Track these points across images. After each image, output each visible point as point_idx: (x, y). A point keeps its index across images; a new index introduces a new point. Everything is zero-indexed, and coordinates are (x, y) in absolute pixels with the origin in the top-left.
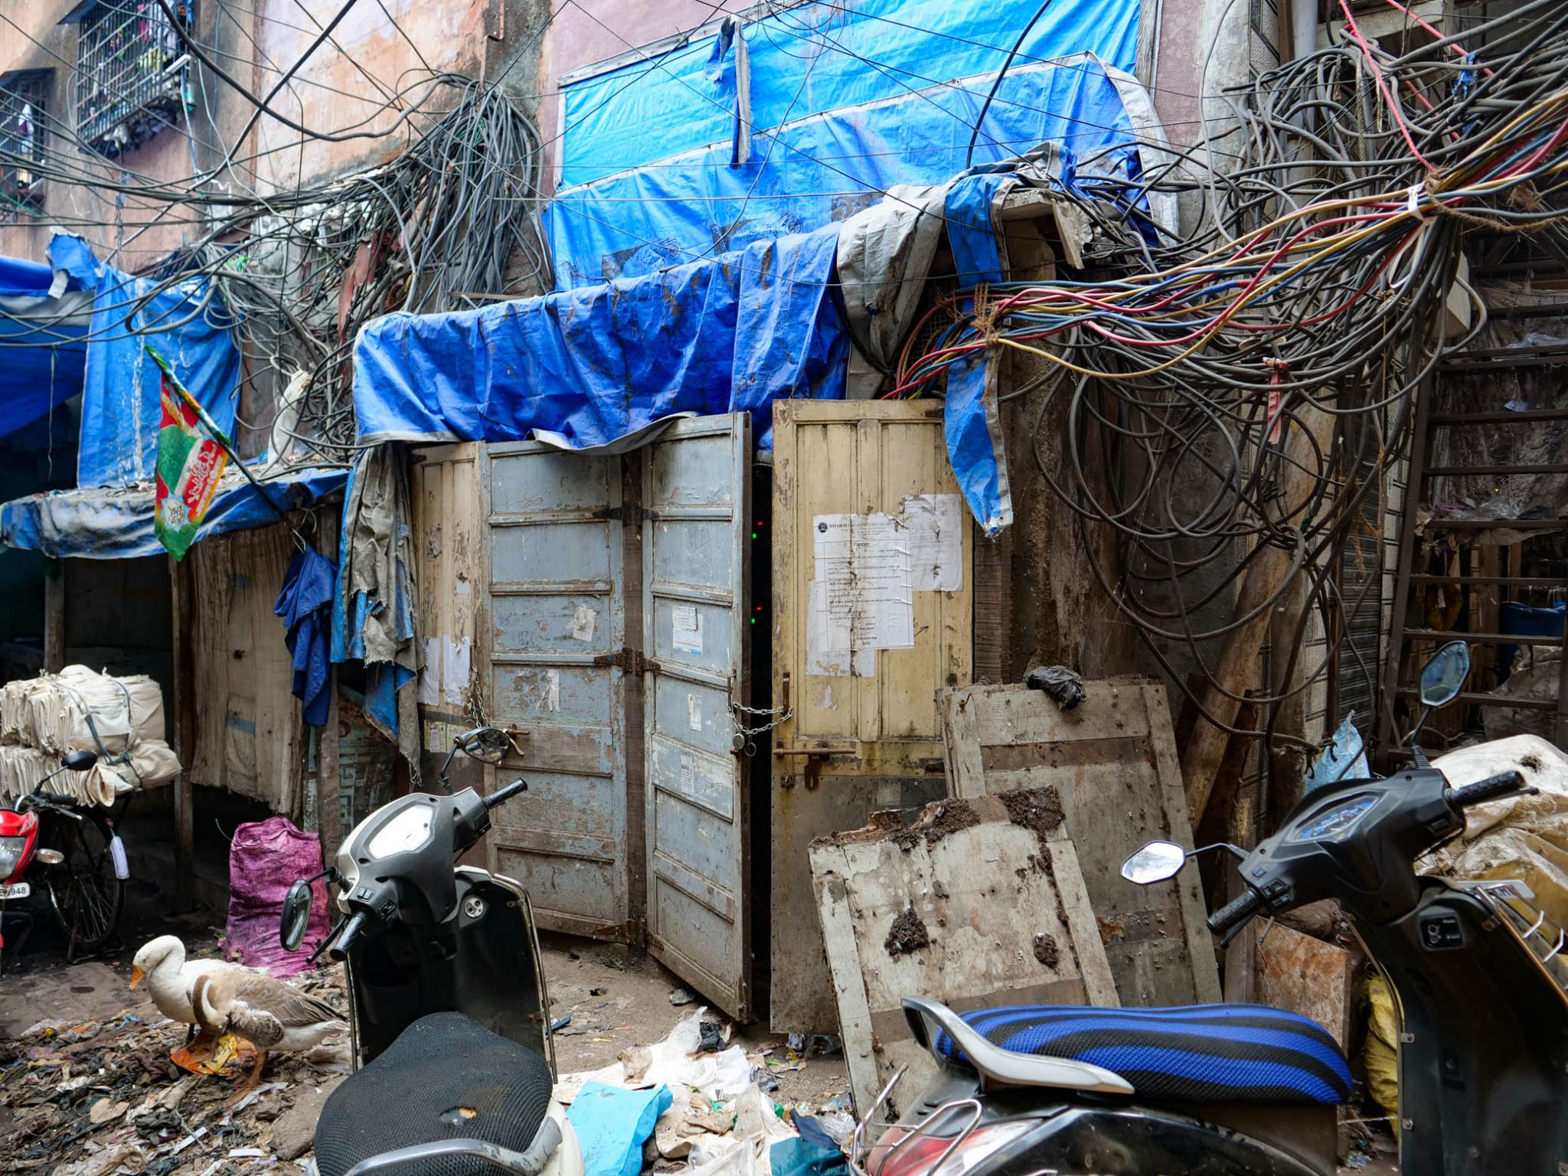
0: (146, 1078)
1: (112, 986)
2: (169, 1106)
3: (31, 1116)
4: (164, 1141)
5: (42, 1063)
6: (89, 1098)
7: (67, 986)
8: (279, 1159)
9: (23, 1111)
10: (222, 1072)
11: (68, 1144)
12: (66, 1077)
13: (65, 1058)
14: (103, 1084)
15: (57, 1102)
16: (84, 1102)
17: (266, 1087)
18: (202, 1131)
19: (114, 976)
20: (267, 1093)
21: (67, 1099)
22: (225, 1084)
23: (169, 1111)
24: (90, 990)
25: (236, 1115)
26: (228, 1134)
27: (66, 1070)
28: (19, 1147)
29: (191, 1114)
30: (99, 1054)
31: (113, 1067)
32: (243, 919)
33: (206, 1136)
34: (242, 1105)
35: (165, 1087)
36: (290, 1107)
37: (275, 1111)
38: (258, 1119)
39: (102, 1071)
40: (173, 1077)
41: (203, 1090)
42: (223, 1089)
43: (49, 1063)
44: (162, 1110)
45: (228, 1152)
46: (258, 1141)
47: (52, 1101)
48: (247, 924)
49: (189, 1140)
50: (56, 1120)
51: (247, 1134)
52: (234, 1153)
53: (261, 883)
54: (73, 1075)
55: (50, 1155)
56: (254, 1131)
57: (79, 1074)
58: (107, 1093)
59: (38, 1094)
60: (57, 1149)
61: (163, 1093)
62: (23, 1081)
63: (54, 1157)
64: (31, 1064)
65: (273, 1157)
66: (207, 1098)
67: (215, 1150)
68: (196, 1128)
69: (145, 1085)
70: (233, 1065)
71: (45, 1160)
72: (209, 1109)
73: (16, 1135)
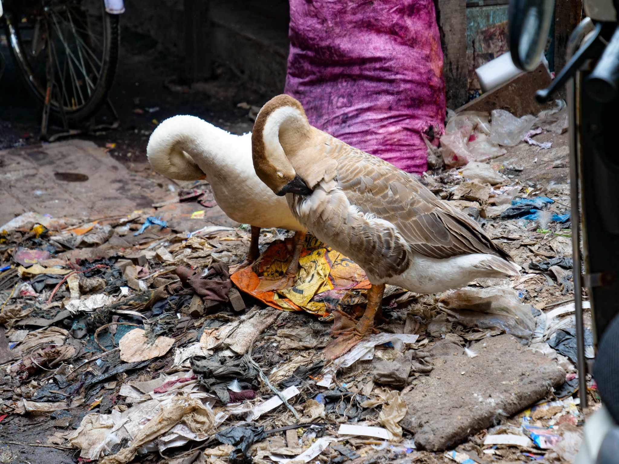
0: (196, 304)
1: (113, 175)
2: (238, 349)
3: (34, 342)
4: (236, 399)
5: (36, 270)
6: (113, 326)
7: (47, 171)
8: (420, 447)
9: (21, 335)
10: (312, 308)
11: (93, 386)
12: (75, 293)
13: (69, 267)
14: (131, 307)
15: (68, 327)
16: (106, 331)
17: (385, 338)
18: (292, 392)
19: (113, 162)
20: (387, 346)
21: (82, 324)
22: (318, 326)
23: (238, 356)
24: (81, 178)
25: (341, 374)
26: (331, 400)
27: (74, 283)
28: (24, 383)
29: (271, 365)
30: (117, 266)
31: (143, 285)
32: (312, 83)
33: (297, 400)
34: (350, 359)
35: (226, 321)
36: (426, 373)
37: (404, 376)
38: (378, 384)
39: (125, 291)
40: (237, 308)
41: (286, 331)
42: (316, 334)
43: (48, 271)
44: (227, 353)
45: (336, 427)
46: (382, 416)
47: (59, 324)
48: (318, 90)
49: (274, 403)
50: (71, 352)
51: (365, 404)
52: (346, 429)
53: (341, 24)
54: (84, 292)
55: (69, 399)
56: (374, 401)
57: (94, 290)
58: (139, 322)
59: (37, 313)
60: (78, 392)
61: (225, 330)
62: (14, 293)
63: (75, 403)
64: (21, 270)
65: (409, 444)
66: (294, 345)
67: (315, 421)
68: (282, 386)
69: (195, 315)
70: (328, 300)
71: (63, 405)
72: (298, 360)
73: (16, 366)
